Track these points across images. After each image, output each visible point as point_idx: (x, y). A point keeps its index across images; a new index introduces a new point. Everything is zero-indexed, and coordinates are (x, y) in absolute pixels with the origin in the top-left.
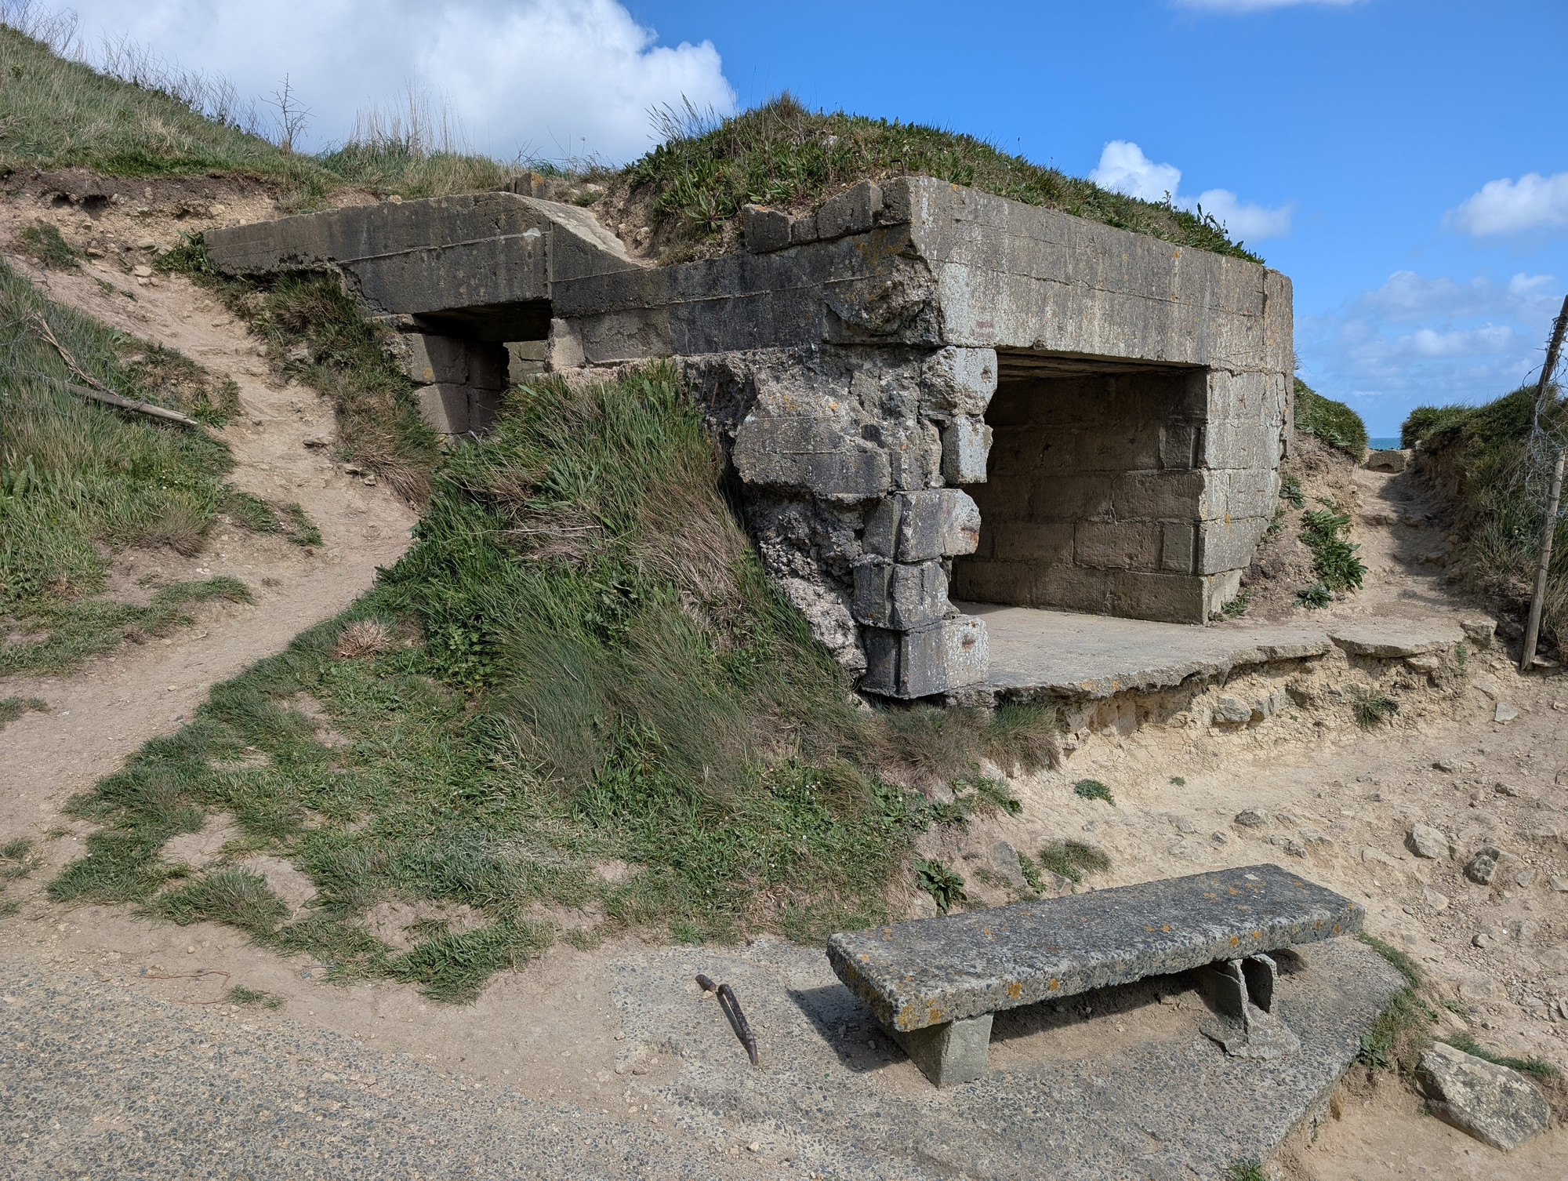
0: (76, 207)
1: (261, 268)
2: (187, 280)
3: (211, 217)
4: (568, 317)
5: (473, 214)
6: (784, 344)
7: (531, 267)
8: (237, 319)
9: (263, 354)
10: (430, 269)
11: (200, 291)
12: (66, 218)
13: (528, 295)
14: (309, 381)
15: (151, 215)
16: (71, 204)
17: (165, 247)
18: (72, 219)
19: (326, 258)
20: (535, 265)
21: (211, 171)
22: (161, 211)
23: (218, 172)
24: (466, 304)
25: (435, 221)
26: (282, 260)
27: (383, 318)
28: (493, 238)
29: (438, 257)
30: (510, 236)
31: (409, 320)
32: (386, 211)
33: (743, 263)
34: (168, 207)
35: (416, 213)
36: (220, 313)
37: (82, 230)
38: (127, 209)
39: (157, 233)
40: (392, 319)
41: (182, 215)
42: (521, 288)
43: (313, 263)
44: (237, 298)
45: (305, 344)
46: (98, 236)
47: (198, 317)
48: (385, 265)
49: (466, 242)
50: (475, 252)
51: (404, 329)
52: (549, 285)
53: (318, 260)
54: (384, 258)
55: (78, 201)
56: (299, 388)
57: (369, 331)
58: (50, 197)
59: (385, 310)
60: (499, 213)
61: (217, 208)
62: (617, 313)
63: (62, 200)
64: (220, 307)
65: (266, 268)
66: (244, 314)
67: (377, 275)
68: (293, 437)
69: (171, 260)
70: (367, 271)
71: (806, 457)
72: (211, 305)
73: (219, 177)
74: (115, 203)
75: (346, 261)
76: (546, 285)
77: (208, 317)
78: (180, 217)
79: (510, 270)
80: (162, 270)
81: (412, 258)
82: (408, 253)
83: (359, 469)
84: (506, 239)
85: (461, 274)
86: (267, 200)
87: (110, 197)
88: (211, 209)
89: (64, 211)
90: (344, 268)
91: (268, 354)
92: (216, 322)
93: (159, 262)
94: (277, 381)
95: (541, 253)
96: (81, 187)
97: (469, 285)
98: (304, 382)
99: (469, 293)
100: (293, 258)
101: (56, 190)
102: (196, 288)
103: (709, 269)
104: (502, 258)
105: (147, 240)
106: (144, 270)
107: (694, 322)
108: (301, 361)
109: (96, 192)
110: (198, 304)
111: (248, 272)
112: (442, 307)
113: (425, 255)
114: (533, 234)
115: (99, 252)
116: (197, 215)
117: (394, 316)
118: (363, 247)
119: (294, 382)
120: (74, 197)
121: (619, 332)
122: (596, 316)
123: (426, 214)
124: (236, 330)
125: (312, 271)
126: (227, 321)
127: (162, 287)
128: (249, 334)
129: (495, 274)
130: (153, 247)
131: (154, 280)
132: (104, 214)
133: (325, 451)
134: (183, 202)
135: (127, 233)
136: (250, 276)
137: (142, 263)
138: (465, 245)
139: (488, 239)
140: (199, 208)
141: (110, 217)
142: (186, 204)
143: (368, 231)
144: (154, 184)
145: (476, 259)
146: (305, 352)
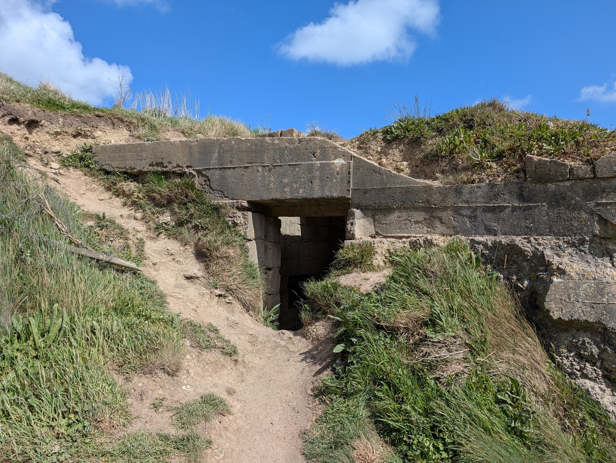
0: (22, 126)
1: (134, 168)
2: (81, 172)
3: (94, 138)
4: (364, 209)
5: (296, 148)
6: (557, 235)
7: (339, 180)
8: (114, 197)
9: (139, 218)
10: (264, 177)
11: (89, 179)
12: (16, 131)
13: (335, 195)
14: (173, 235)
15: (60, 134)
16: (19, 124)
17: (66, 153)
18: (19, 132)
19: (185, 166)
20: (342, 179)
21: (97, 113)
22: (66, 132)
23: (101, 114)
24: (289, 197)
25: (269, 150)
26: (152, 165)
27: (226, 201)
28: (311, 162)
29: (270, 170)
30: (323, 162)
31: (245, 204)
32: (233, 142)
33: (522, 187)
34: (71, 130)
35: (256, 145)
36: (102, 193)
37: (24, 140)
38: (48, 130)
39: (62, 145)
40: (233, 203)
41: (76, 135)
42: (330, 191)
43: (174, 168)
44: (115, 184)
45: (168, 214)
46: (31, 144)
47: (89, 194)
48: (229, 173)
49: (291, 163)
50: (297, 169)
51: (241, 209)
52: (351, 190)
53: (178, 166)
54: (230, 168)
55: (24, 122)
56: (166, 240)
57: (217, 209)
58: (7, 119)
59: (227, 197)
60: (316, 149)
61: (98, 133)
62: (406, 209)
63: (14, 121)
64: (102, 189)
65: (138, 168)
66: (119, 193)
67: (223, 177)
68: (176, 272)
69: (71, 160)
70: (215, 175)
71: (601, 305)
72: (96, 187)
73: (101, 117)
74: (42, 126)
75: (200, 168)
76: (349, 190)
77: (95, 194)
78: (75, 136)
79: (323, 180)
80: (66, 166)
81: (250, 170)
82: (247, 167)
83: (223, 293)
84: (320, 163)
85: (286, 181)
86: (126, 131)
87: (40, 122)
88: (94, 133)
89: (15, 127)
90: (199, 172)
91: (143, 219)
92: (101, 198)
93: (64, 161)
94: (152, 235)
95: (347, 172)
96: (27, 114)
97: (291, 187)
98: (169, 236)
99: (291, 192)
100: (161, 164)
101: (12, 115)
102: (87, 177)
103: (492, 189)
104: (317, 174)
105: (56, 149)
106: (55, 165)
107: (475, 217)
108: (166, 224)
109: (33, 118)
110: (89, 186)
111: (124, 170)
112: (270, 198)
113: (260, 169)
114: (339, 162)
115: (31, 153)
116: (86, 136)
117: (235, 201)
118: (213, 161)
119: (162, 236)
120: (22, 119)
121: (407, 219)
122: (388, 210)
123: (262, 146)
124: (114, 203)
125: (174, 172)
126: (107, 197)
127: (65, 175)
128: (124, 206)
129: (311, 182)
130: (60, 152)
131: (61, 171)
132: (35, 131)
133: (199, 282)
134: (79, 128)
135: (46, 143)
136: (125, 173)
137: (53, 161)
138: (290, 165)
139: (308, 163)
140: (88, 132)
141: (38, 133)
142: (80, 130)
143: (219, 153)
144: (64, 117)
145: (298, 173)
146: (169, 219)
